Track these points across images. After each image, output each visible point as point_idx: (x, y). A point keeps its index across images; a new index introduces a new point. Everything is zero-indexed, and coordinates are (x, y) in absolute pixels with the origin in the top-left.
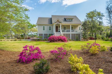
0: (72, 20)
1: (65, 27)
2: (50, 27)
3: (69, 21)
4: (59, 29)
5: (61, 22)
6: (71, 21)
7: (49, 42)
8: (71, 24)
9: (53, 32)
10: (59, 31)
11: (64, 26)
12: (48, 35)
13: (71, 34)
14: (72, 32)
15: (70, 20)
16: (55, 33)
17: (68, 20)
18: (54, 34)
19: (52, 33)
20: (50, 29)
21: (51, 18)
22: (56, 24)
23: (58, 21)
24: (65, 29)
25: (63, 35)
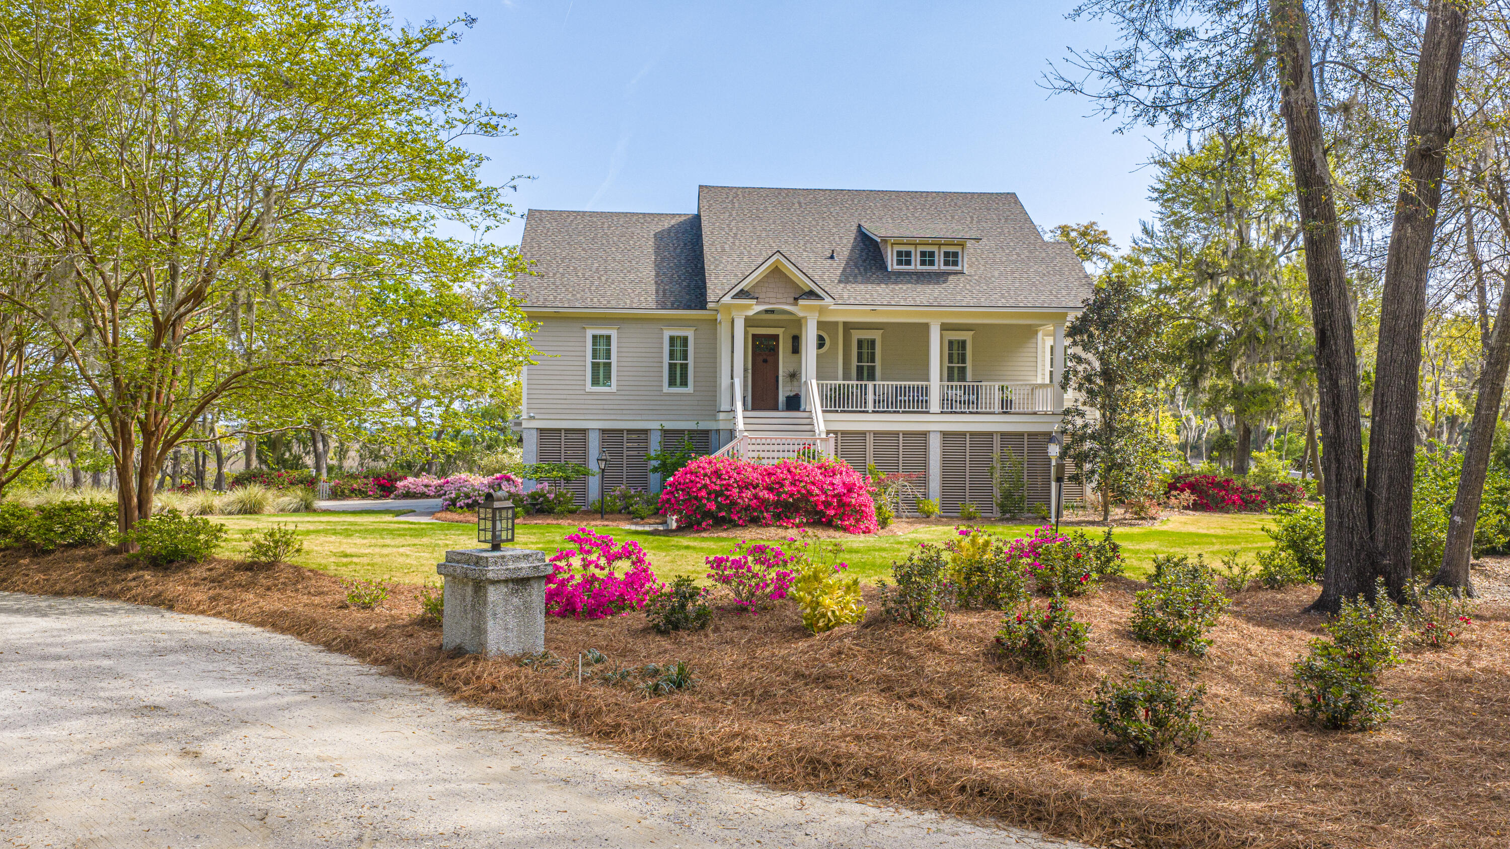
0: (952, 258)
1: (866, 349)
2: (679, 345)
3: (916, 265)
4: (794, 376)
5: (811, 294)
6: (939, 265)
7: (668, 532)
8: (941, 314)
9: (713, 411)
10: (794, 403)
11: (856, 335)
12: (655, 445)
13: (945, 435)
14: (949, 406)
15: (927, 258)
16: (740, 425)
17: (904, 258)
18: (731, 434)
19: (703, 426)
20: (678, 376)
22: (755, 308)
23: (776, 272)
24: (866, 373)
25: (827, 453)
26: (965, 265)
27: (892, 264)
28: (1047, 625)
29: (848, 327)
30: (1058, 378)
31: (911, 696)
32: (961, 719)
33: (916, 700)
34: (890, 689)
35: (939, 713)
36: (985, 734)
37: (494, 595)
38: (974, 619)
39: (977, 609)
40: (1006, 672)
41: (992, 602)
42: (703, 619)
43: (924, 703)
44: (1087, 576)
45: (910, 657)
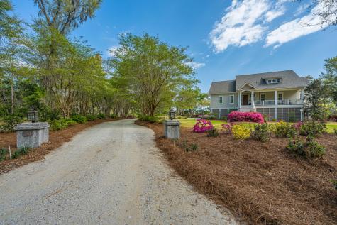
0: (279, 81)
1: (263, 96)
2: (232, 97)
3: (272, 82)
4: (250, 100)
5: (253, 88)
6: (276, 82)
8: (277, 89)
9: (237, 106)
10: (250, 104)
12: (228, 110)
13: (278, 108)
14: (278, 104)
15: (274, 81)
16: (241, 107)
17: (270, 81)
18: (239, 109)
19: (235, 108)
20: (232, 101)
21: (235, 82)
22: (243, 91)
23: (247, 86)
24: (263, 99)
25: (255, 111)
26: (282, 81)
27: (267, 83)
28: (306, 145)
29: (260, 93)
30: (302, 98)
31: (253, 162)
32: (270, 174)
33: (254, 164)
34: (246, 159)
35: (262, 170)
36: (280, 182)
37: (169, 127)
38: (279, 141)
39: (280, 138)
40: (289, 158)
41: (285, 136)
42: (217, 135)
43: (257, 165)
44: (317, 131)
45: (256, 150)
